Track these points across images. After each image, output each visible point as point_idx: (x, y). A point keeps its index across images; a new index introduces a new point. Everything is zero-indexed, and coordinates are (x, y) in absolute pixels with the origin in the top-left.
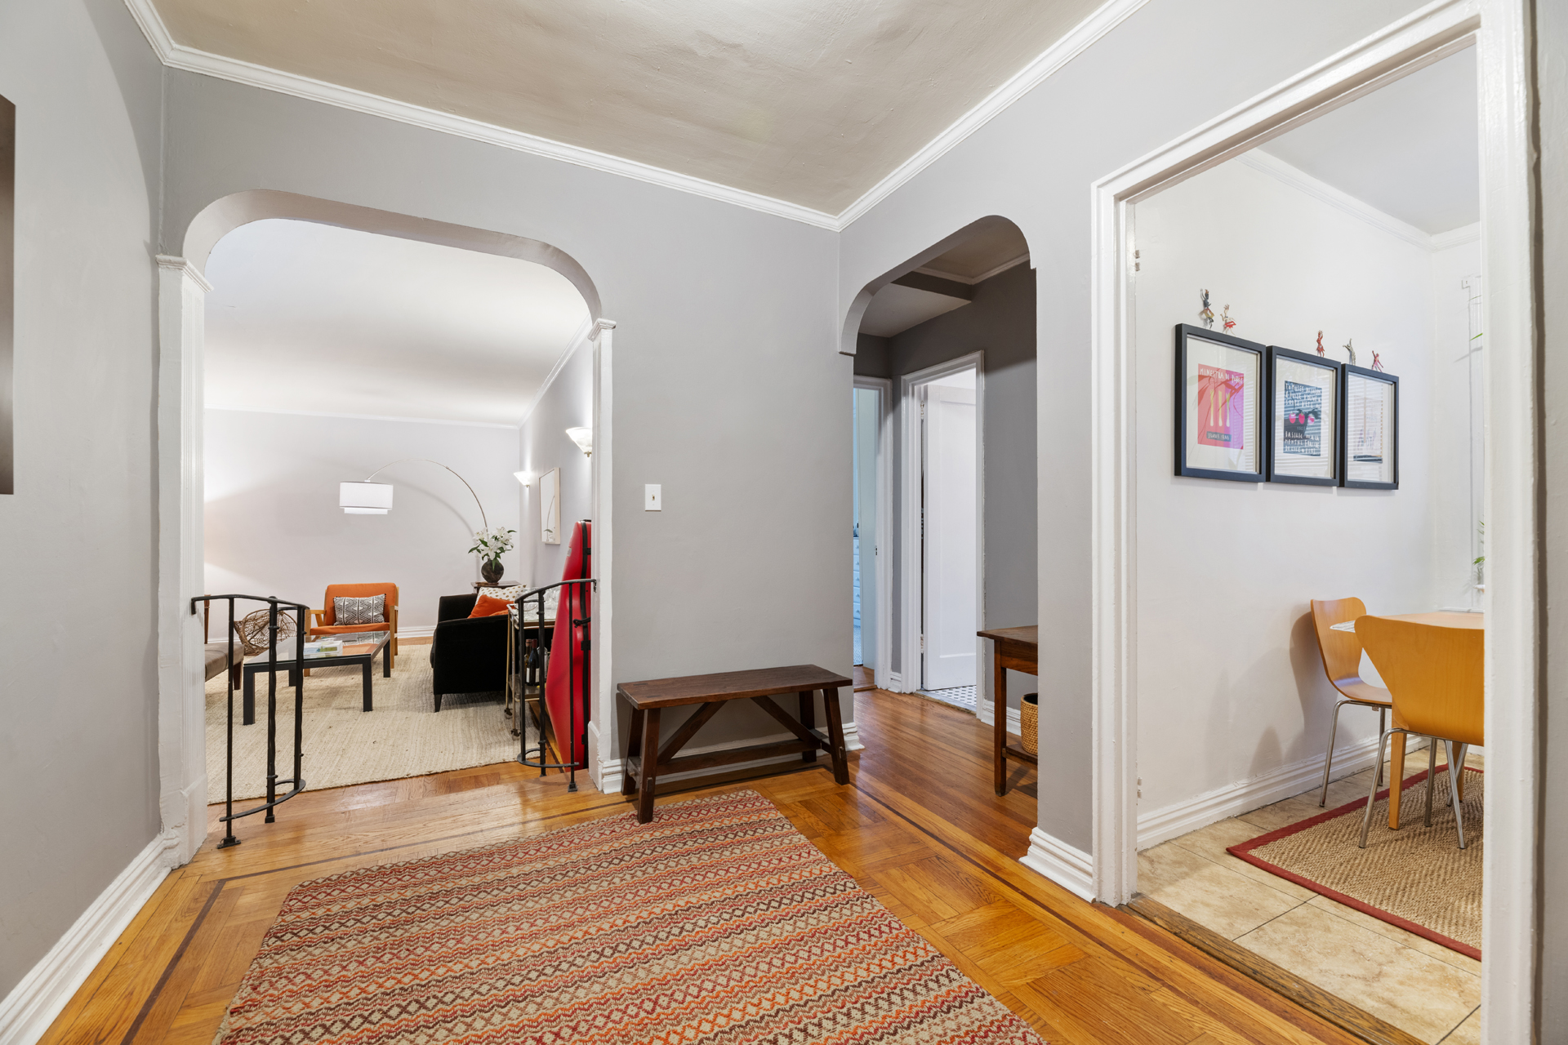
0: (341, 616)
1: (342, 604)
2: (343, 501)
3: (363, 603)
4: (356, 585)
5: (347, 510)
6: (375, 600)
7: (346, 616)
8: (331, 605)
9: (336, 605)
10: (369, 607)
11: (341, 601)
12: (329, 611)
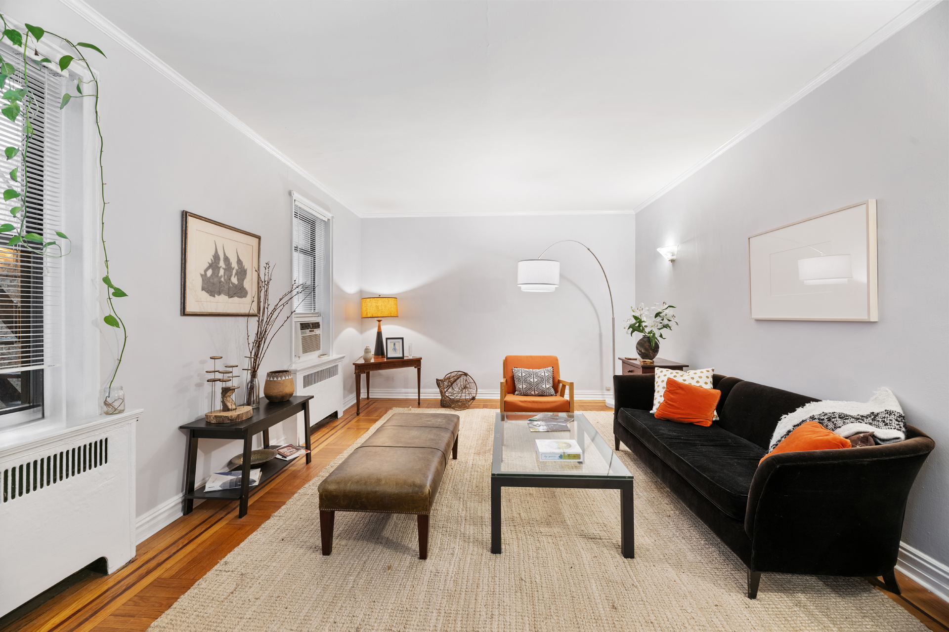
0: (521, 387)
1: (520, 375)
2: (521, 278)
3: (536, 374)
4: (527, 357)
5: (524, 288)
6: (545, 372)
7: (524, 386)
8: (510, 375)
9: (516, 375)
10: (542, 380)
11: (520, 372)
12: (509, 380)
